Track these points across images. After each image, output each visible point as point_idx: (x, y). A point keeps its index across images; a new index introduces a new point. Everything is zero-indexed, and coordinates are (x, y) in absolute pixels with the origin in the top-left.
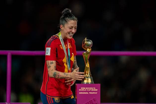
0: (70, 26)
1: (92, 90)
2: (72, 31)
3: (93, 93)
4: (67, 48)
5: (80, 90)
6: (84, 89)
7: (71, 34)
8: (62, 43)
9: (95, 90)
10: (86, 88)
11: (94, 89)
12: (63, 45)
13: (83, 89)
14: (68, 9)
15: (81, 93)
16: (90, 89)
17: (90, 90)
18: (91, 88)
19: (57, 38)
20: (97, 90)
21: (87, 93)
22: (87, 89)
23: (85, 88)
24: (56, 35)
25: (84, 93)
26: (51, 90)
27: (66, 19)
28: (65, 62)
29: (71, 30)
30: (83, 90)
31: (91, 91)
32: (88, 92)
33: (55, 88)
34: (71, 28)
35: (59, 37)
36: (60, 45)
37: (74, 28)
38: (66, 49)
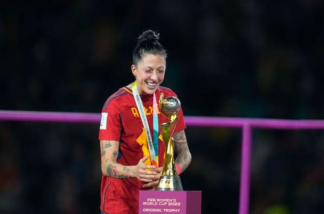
0: (147, 67)
1: (169, 205)
2: (152, 78)
3: (172, 210)
4: (149, 114)
5: (145, 203)
6: (154, 202)
7: (151, 83)
8: (139, 103)
9: (176, 204)
10: (158, 200)
11: (173, 201)
12: (141, 108)
13: (151, 201)
14: (150, 31)
15: (147, 210)
16: (165, 202)
17: (165, 204)
18: (167, 200)
19: (127, 92)
20: (179, 204)
21: (159, 210)
22: (158, 202)
23: (154, 200)
24: (127, 86)
25: (154, 210)
26: (110, 203)
27: (141, 51)
28: (143, 145)
29: (148, 75)
30: (151, 204)
31: (167, 207)
32: (162, 207)
33: (122, 198)
34: (150, 70)
35: (131, 91)
36: (133, 109)
37: (154, 71)
38: (147, 116)
